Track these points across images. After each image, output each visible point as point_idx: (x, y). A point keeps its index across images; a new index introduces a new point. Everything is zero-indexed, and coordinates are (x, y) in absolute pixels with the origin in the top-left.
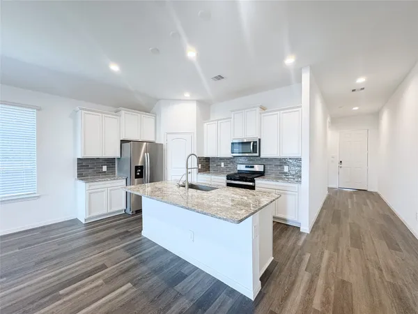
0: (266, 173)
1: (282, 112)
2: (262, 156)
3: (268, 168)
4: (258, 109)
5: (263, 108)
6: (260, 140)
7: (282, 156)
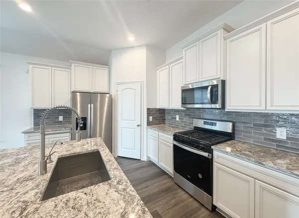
0: (236, 136)
1: (269, 23)
2: (228, 108)
3: (240, 127)
4: (221, 33)
5: (228, 29)
6: (223, 82)
7: (270, 109)
